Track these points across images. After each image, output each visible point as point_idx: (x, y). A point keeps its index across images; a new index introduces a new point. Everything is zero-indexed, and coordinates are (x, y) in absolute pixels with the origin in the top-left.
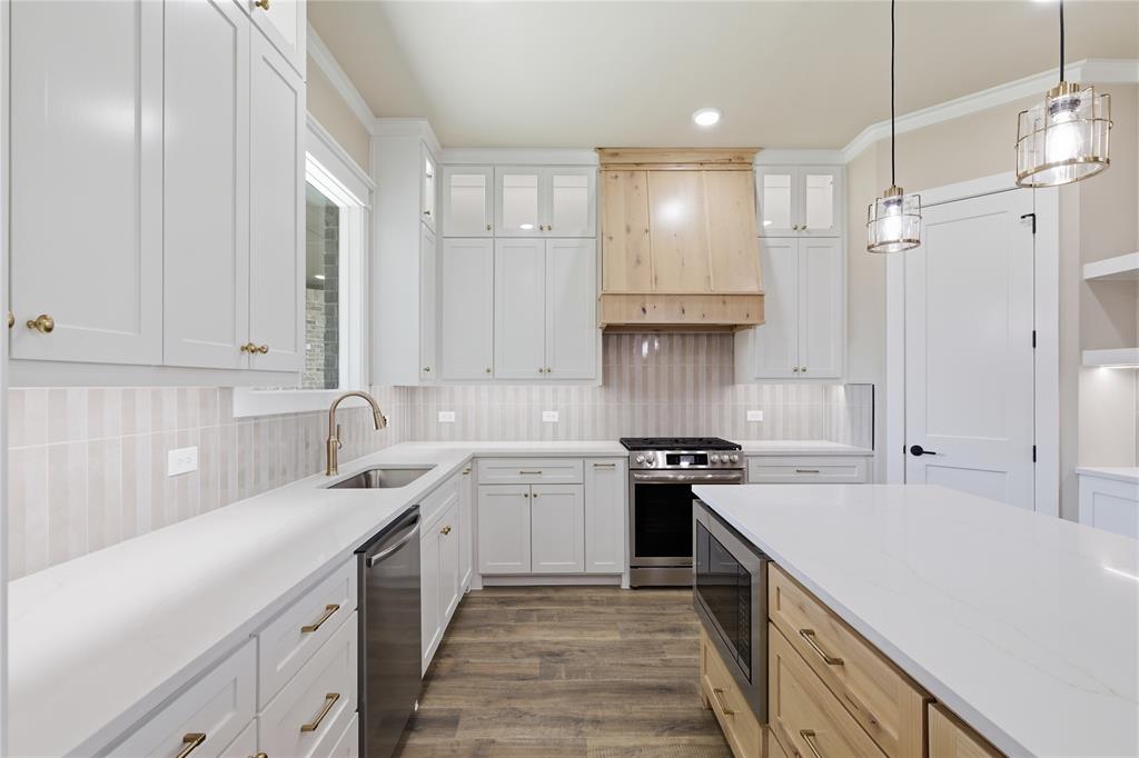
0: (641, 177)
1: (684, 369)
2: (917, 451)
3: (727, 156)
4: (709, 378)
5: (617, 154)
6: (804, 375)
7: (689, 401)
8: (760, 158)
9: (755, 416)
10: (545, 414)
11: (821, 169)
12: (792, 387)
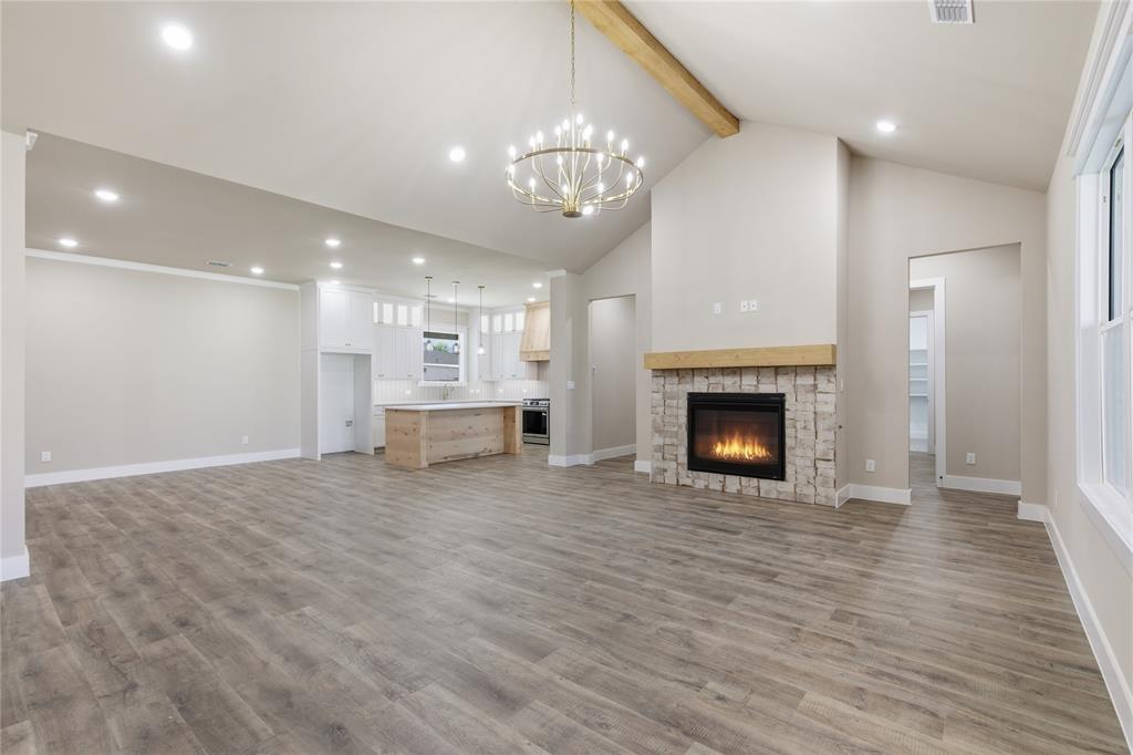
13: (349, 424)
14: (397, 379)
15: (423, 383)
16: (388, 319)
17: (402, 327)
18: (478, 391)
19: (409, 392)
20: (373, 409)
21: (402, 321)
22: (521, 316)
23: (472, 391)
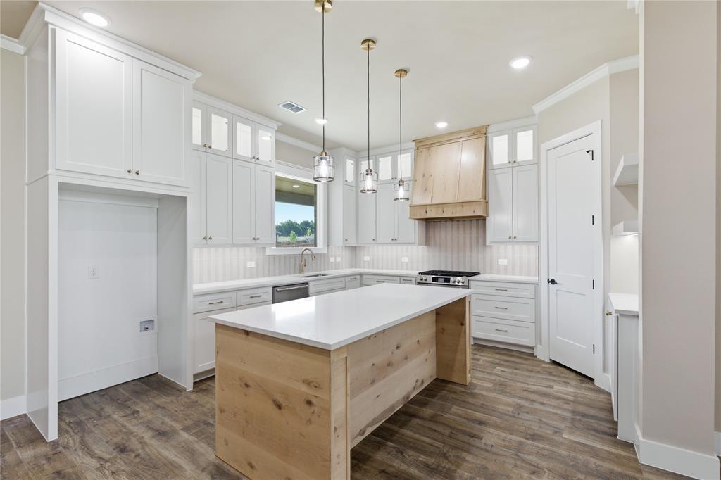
0: (433, 149)
1: (465, 238)
2: (553, 282)
3: (473, 132)
4: (478, 242)
5: (422, 141)
6: (515, 240)
7: (468, 253)
8: (490, 129)
9: (503, 262)
10: (403, 258)
11: (524, 128)
12: (509, 247)
13: (146, 326)
14: (233, 244)
15: (273, 250)
16: (219, 141)
17: (241, 159)
18: (339, 259)
19: (251, 264)
20: (190, 298)
21: (243, 149)
22: (407, 160)
23: (332, 260)
